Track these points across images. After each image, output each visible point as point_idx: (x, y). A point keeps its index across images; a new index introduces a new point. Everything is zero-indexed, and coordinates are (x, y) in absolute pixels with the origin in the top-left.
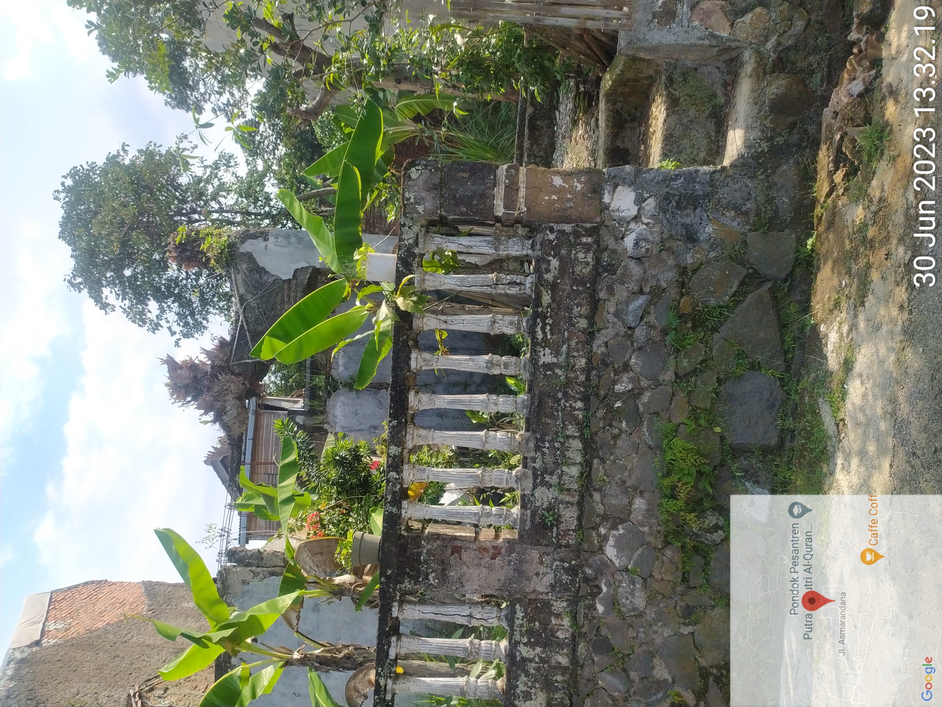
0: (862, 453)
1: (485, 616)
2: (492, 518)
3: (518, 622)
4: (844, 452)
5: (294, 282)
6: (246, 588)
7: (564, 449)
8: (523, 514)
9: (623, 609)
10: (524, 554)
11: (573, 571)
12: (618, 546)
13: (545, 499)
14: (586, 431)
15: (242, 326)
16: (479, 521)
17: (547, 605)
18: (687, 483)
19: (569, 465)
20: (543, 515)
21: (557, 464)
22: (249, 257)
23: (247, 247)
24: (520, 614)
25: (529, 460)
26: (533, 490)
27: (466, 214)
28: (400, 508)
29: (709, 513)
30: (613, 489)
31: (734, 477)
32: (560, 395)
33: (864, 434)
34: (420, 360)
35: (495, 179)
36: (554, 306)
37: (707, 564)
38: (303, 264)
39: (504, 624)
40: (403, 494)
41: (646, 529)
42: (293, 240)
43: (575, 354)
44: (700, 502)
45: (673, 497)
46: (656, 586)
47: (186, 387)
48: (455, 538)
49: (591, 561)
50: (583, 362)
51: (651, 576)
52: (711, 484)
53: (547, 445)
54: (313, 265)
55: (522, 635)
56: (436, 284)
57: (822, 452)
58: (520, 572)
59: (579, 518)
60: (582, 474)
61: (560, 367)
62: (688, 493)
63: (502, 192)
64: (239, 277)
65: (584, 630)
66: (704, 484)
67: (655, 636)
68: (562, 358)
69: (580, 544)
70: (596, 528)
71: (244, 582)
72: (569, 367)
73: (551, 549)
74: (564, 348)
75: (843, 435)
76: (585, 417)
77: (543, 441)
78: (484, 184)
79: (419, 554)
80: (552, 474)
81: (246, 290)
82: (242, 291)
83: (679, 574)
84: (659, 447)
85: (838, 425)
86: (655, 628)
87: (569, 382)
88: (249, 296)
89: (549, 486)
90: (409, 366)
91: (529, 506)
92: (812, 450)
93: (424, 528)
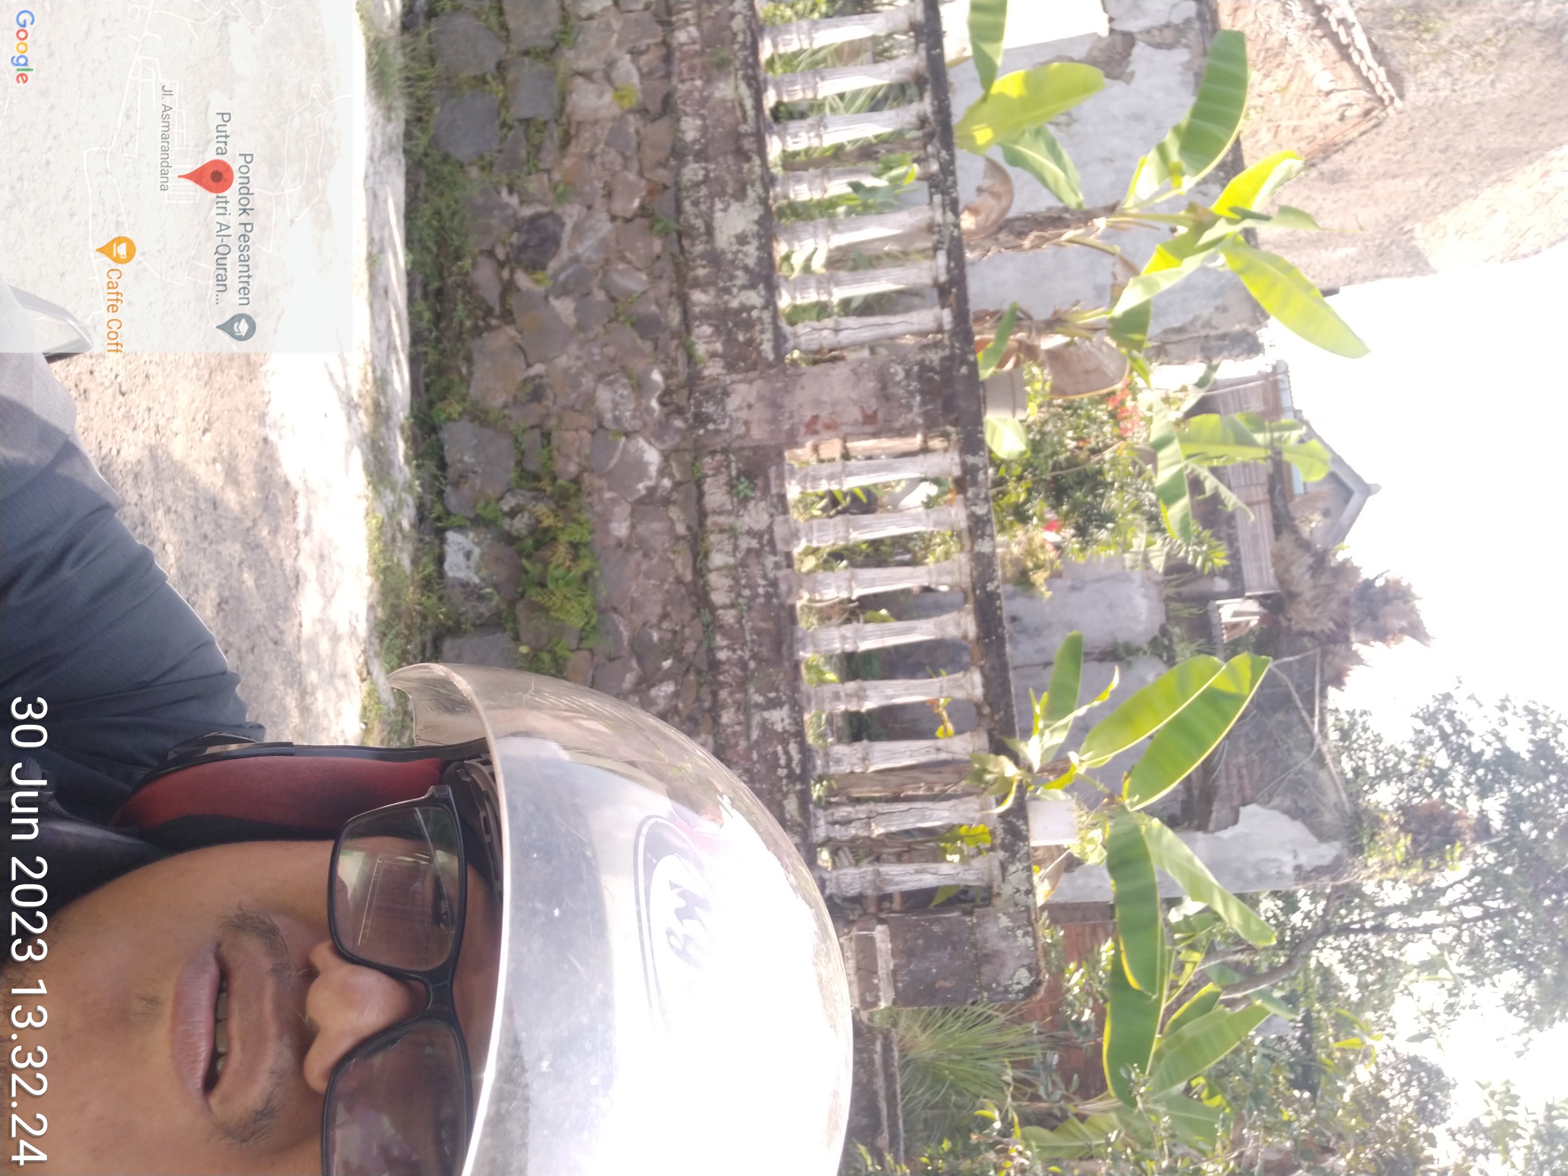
0: (335, 639)
1: (816, 335)
2: (824, 473)
3: (768, 336)
4: (357, 638)
5: (1236, 802)
6: (1219, 302)
7: (736, 589)
8: (782, 486)
9: (624, 380)
10: (772, 432)
11: (701, 419)
12: (641, 466)
13: (753, 513)
14: (707, 617)
15: (1312, 715)
16: (844, 466)
17: (731, 367)
18: (557, 567)
19: (727, 567)
20: (753, 490)
21: (743, 564)
22: (1322, 835)
23: (1328, 852)
24: (767, 348)
25: (784, 563)
26: (772, 524)
27: (932, 922)
28: (963, 464)
29: (524, 532)
30: (661, 542)
31: (495, 586)
32: (752, 665)
33: (335, 664)
34: (968, 686)
35: (895, 982)
36: (779, 796)
37: (519, 463)
38: (1225, 834)
39: (787, 329)
40: (961, 485)
41: (608, 495)
42: (1251, 874)
43: (737, 728)
44: (539, 545)
45: (575, 546)
46: (584, 420)
47: (1387, 601)
48: (875, 435)
49: (677, 439)
50: (727, 717)
51: (593, 433)
52: (526, 572)
53: (761, 590)
54: (1207, 836)
55: (760, 319)
56: (962, 807)
57: (384, 635)
58: (775, 405)
59: (701, 495)
60: (706, 556)
61: (758, 706)
62: (554, 553)
63: (881, 963)
64: (1332, 798)
65: (675, 342)
66: (534, 569)
67: (578, 353)
68: (756, 719)
69: (696, 459)
70: (677, 485)
71: (1224, 309)
72: (744, 708)
73: (737, 444)
74: (755, 734)
75: (361, 660)
76: (711, 639)
77: (768, 596)
78: (910, 972)
79: (923, 403)
80: (749, 551)
81: (1315, 776)
82: (1323, 775)
83: (555, 442)
84: (602, 612)
85: (369, 673)
86: (580, 364)
87: (742, 685)
88: (1309, 767)
89: (751, 533)
90: (984, 675)
91: (775, 500)
92: (397, 635)
93: (925, 441)
